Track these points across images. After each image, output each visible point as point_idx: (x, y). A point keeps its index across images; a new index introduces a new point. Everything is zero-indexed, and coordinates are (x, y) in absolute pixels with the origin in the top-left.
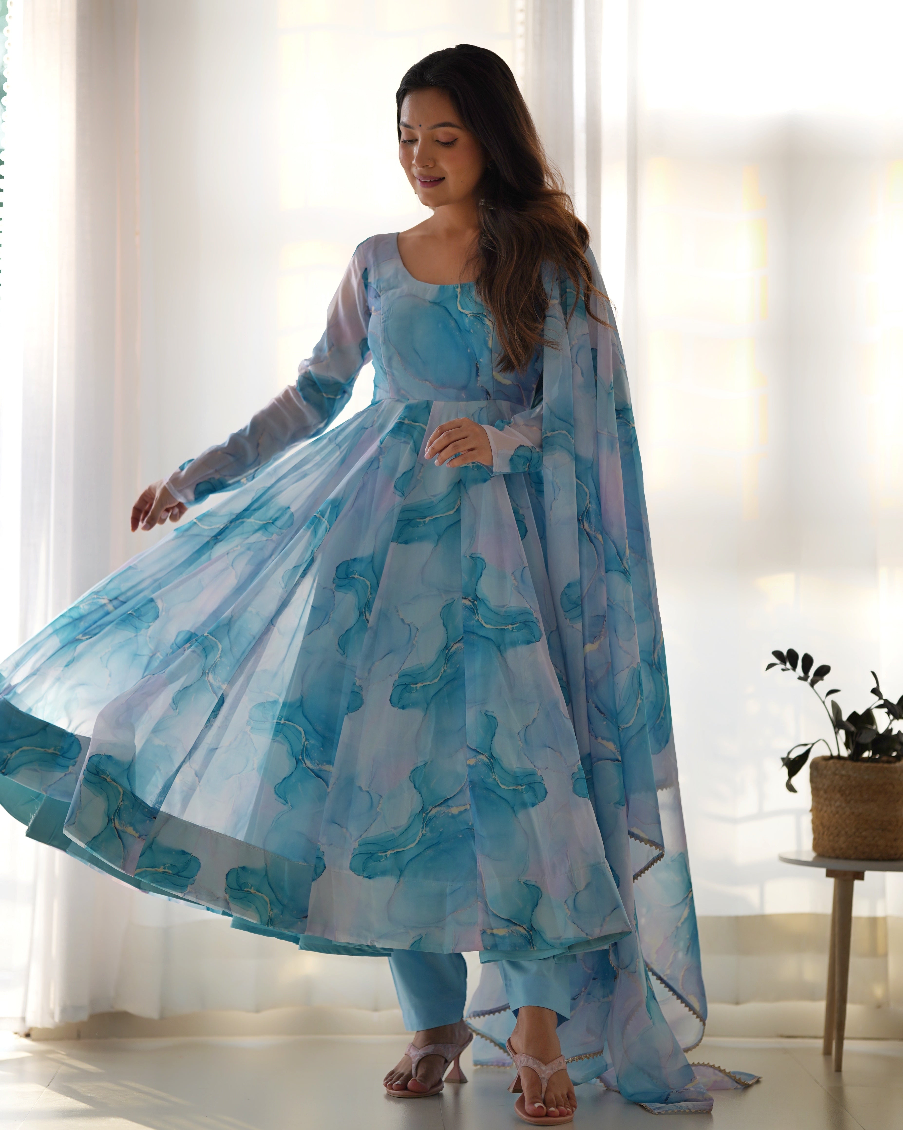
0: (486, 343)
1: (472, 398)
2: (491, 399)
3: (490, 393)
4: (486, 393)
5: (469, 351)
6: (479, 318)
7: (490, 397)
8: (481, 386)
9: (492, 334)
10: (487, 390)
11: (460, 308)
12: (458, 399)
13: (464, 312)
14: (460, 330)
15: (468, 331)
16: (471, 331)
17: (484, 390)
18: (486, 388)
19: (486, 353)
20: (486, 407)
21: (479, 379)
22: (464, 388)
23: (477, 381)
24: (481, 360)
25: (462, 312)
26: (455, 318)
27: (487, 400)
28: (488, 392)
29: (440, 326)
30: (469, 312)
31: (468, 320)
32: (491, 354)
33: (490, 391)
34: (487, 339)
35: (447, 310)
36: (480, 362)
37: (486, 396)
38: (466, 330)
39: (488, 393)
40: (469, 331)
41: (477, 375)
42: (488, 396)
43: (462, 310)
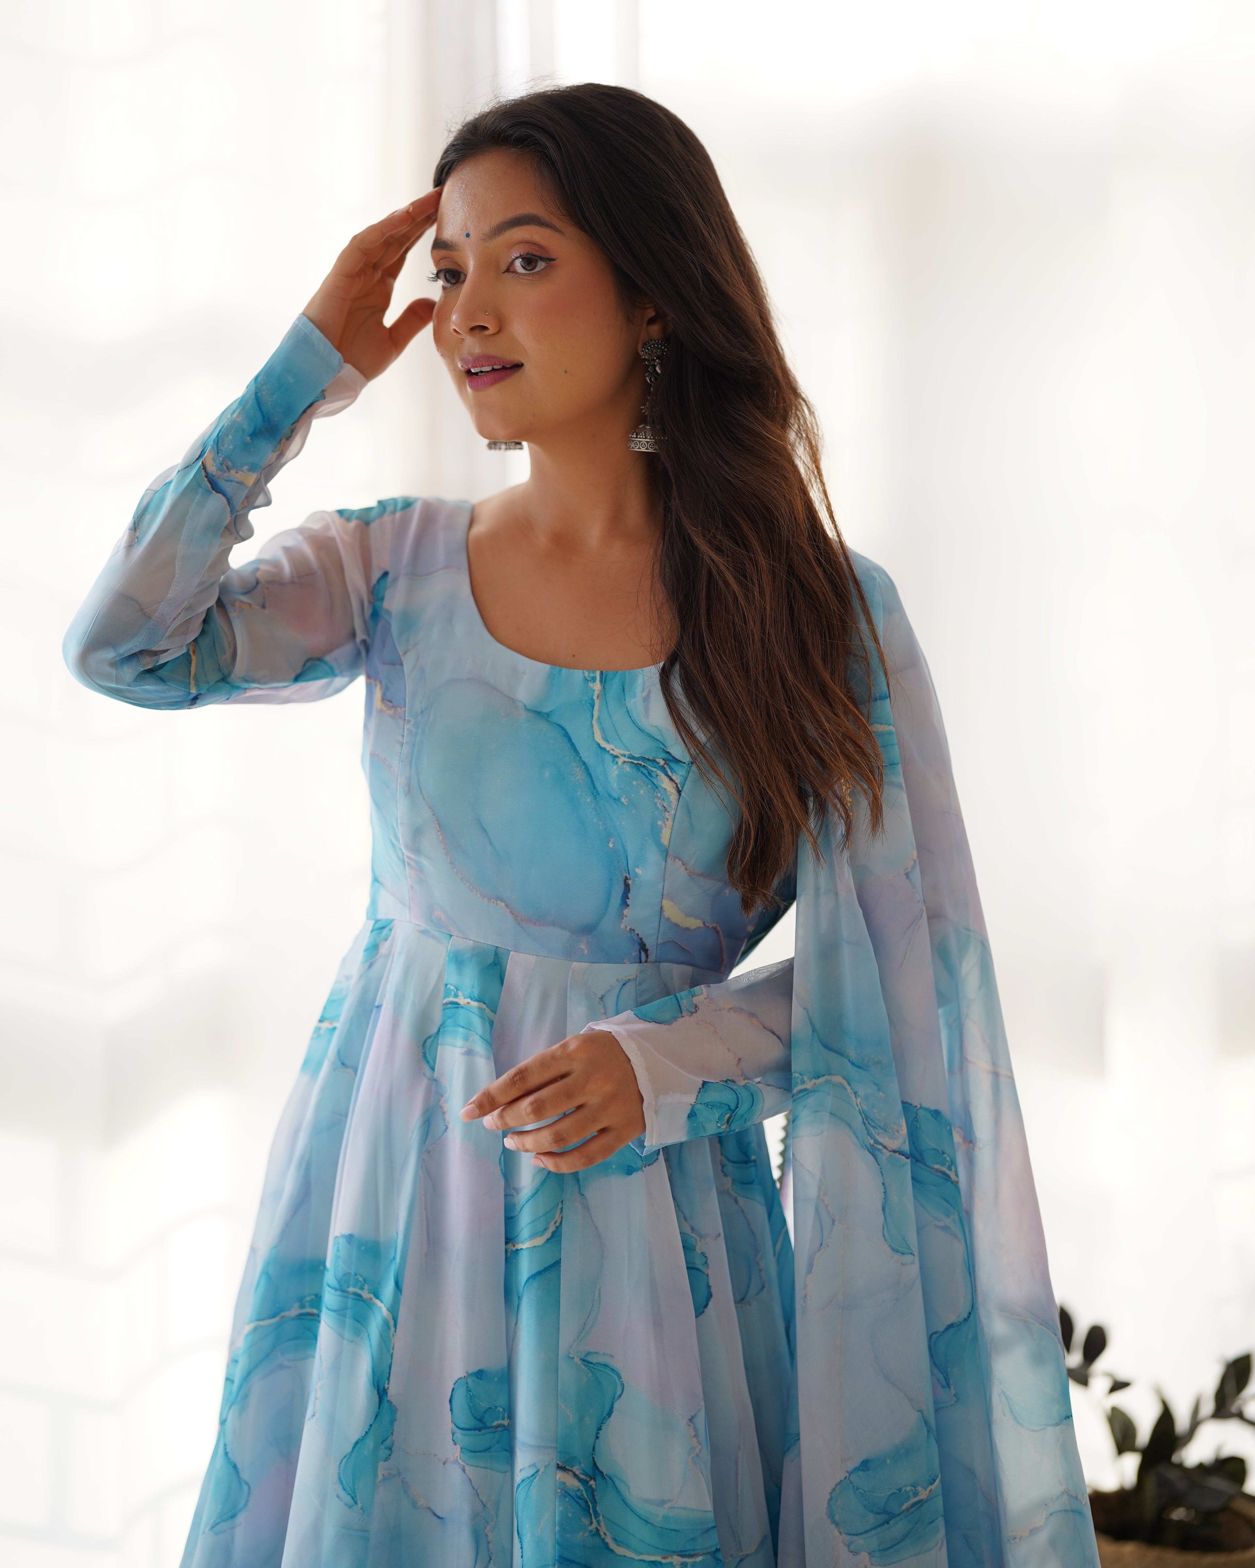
0: (655, 832)
1: (605, 955)
2: (648, 960)
3: (648, 946)
4: (637, 947)
5: (611, 845)
6: (646, 772)
7: (647, 956)
8: (628, 929)
9: (673, 812)
10: (641, 939)
11: (598, 737)
12: (570, 954)
13: (608, 749)
14: (595, 792)
15: (615, 799)
16: (623, 800)
17: (635, 938)
18: (640, 936)
19: (653, 856)
20: (636, 979)
21: (626, 912)
22: (588, 930)
23: (622, 916)
24: (638, 871)
25: (604, 749)
26: (586, 760)
27: (641, 962)
28: (645, 945)
29: (547, 774)
30: (622, 752)
31: (616, 772)
32: (666, 861)
33: (650, 943)
34: (660, 823)
35: (567, 736)
36: (636, 875)
37: (637, 953)
38: (610, 796)
39: (643, 947)
40: (617, 800)
41: (625, 903)
42: (643, 954)
43: (603, 744)
